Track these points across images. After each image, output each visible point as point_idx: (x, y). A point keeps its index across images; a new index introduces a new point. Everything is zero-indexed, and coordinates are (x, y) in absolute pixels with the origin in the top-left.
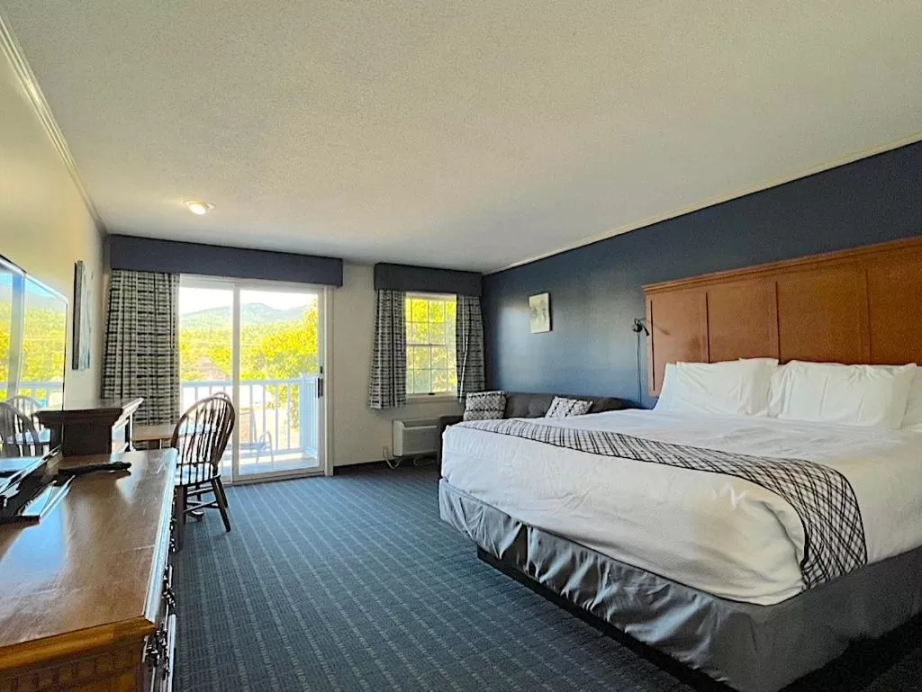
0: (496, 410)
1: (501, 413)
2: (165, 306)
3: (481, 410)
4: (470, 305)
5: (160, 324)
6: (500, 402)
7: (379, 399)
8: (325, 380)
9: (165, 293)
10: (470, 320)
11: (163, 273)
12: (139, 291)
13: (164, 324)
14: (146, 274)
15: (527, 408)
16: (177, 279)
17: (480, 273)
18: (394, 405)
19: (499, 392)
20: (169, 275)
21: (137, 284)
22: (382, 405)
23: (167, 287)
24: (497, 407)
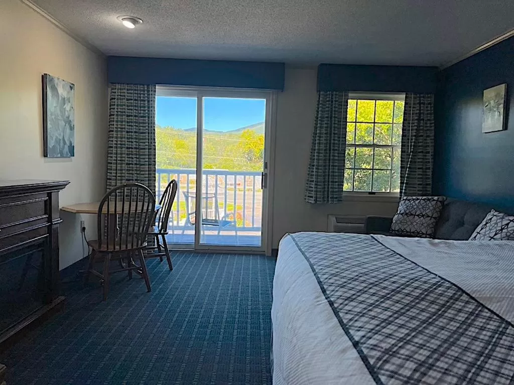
0: (428, 216)
1: (433, 220)
2: (145, 111)
3: (412, 215)
4: (420, 104)
5: (141, 125)
6: (434, 209)
7: (313, 194)
8: (268, 174)
9: (145, 101)
10: (419, 120)
11: (144, 85)
12: (127, 100)
13: (145, 125)
14: (132, 85)
15: (463, 218)
16: (153, 89)
17: (436, 68)
18: (328, 201)
19: (436, 198)
20: (148, 86)
21: (126, 94)
22: (316, 201)
23: (146, 95)
24: (430, 214)
